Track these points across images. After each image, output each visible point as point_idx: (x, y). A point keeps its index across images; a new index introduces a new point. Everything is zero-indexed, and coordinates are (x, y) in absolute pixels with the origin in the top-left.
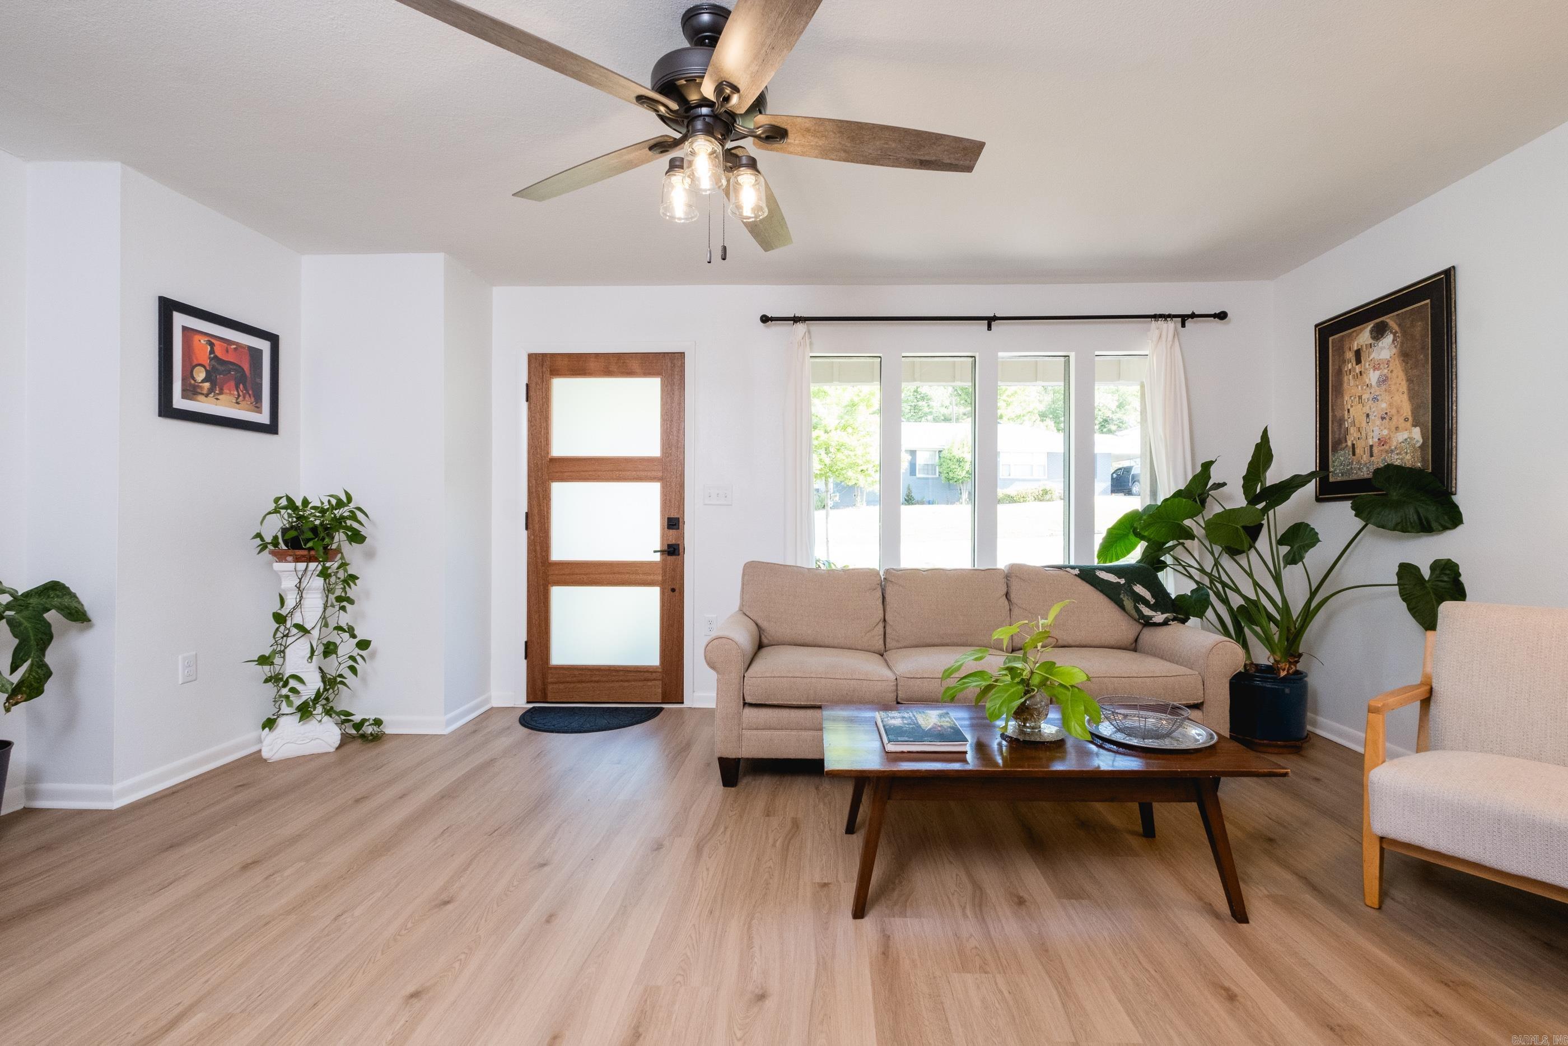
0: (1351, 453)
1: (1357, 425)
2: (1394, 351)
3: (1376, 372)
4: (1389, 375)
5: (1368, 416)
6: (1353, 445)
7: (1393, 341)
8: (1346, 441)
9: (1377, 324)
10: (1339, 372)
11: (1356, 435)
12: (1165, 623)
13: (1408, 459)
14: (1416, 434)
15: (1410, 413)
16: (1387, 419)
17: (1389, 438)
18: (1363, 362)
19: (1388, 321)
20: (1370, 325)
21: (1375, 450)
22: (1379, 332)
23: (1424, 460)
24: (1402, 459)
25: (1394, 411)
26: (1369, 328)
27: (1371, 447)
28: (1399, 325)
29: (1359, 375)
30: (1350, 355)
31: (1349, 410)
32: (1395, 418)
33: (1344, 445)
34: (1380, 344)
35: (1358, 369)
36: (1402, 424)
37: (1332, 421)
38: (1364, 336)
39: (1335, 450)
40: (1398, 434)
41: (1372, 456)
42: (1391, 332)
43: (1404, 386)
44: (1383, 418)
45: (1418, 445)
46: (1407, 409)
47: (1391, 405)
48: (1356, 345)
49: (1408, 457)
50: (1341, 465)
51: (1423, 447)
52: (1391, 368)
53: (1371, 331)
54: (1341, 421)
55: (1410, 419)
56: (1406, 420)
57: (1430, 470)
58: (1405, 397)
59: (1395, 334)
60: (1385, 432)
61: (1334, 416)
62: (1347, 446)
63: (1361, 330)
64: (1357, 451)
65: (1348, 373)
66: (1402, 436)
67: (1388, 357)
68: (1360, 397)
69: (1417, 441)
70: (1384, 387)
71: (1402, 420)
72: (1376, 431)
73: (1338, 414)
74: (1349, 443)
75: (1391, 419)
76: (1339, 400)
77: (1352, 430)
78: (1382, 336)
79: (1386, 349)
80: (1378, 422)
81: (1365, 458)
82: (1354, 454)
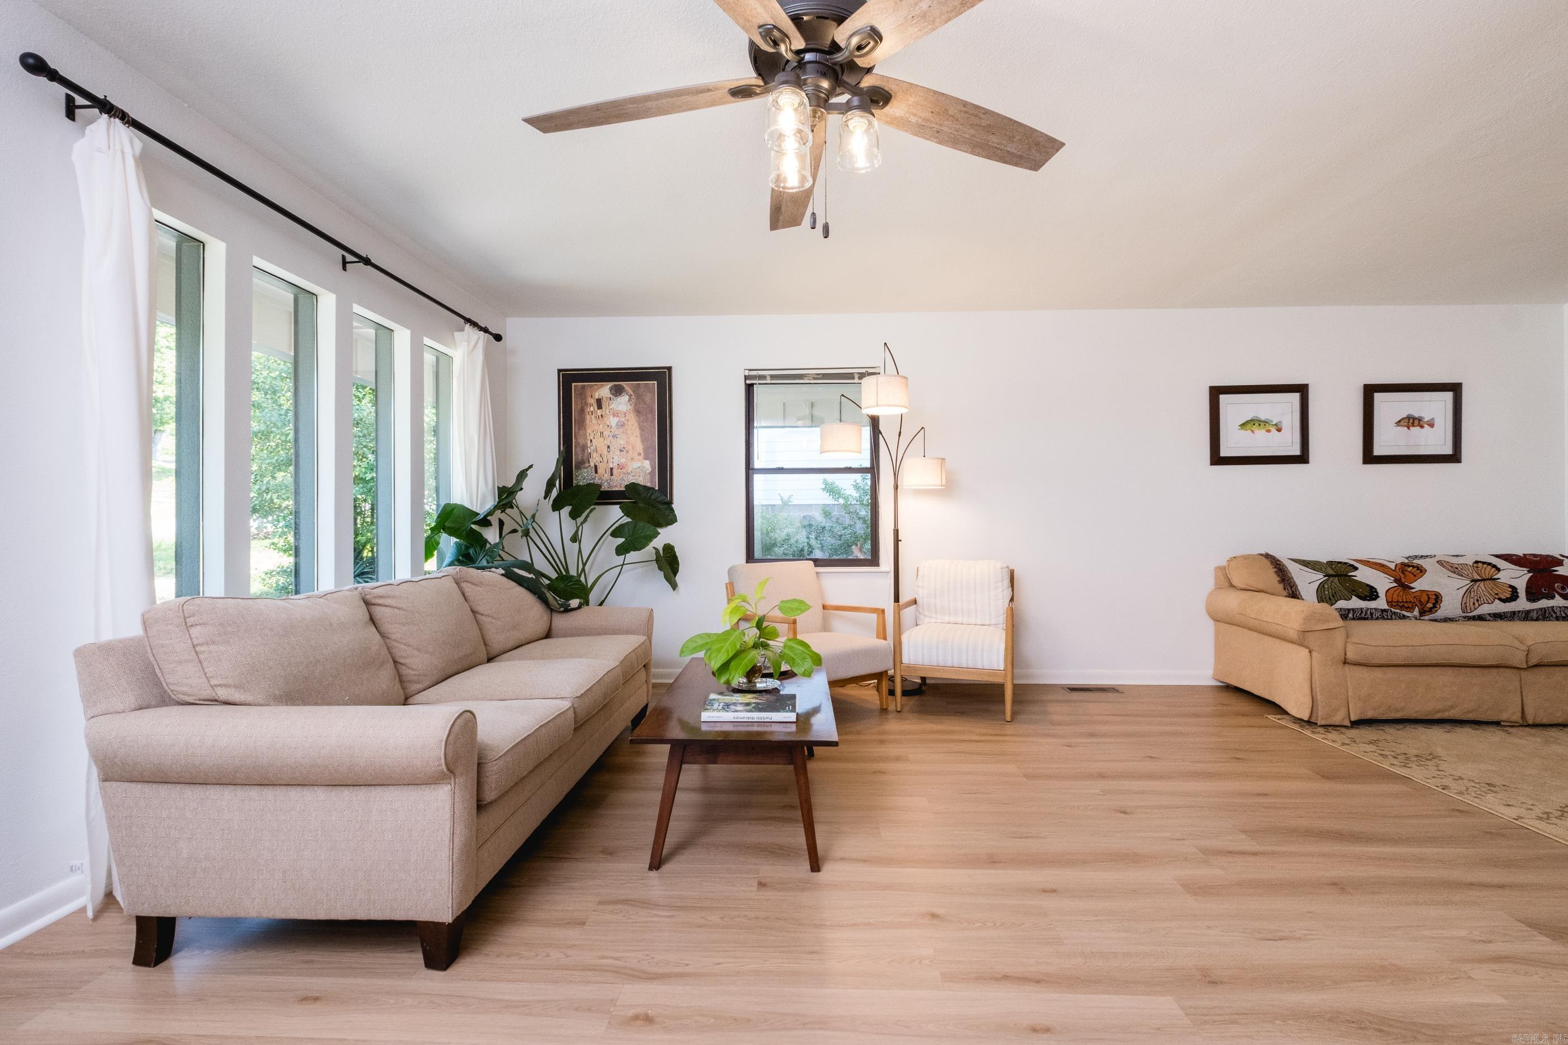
0: (594, 471)
1: (599, 452)
2: (630, 407)
3: (615, 418)
4: (626, 423)
5: (609, 447)
6: (596, 466)
7: (629, 400)
8: (589, 462)
9: (615, 385)
10: (582, 411)
11: (599, 459)
12: (579, 607)
13: (643, 480)
14: (647, 464)
15: (642, 450)
16: (625, 452)
17: (626, 465)
18: (604, 409)
19: (625, 386)
20: (611, 384)
21: (615, 471)
22: (618, 391)
23: (652, 481)
24: (636, 480)
25: (630, 447)
26: (609, 386)
27: (612, 469)
28: (634, 391)
29: (600, 417)
30: (592, 401)
31: (591, 441)
32: (630, 452)
33: (587, 465)
34: (618, 399)
35: (599, 412)
36: (636, 457)
37: (575, 446)
38: (604, 390)
39: (578, 467)
40: (633, 463)
41: (612, 475)
42: (627, 394)
43: (637, 432)
44: (621, 451)
45: (648, 472)
46: (639, 447)
47: (627, 442)
48: (597, 394)
49: (641, 478)
50: (584, 479)
51: (652, 473)
52: (627, 418)
53: (611, 389)
54: (584, 448)
55: (642, 454)
56: (639, 454)
57: (657, 489)
58: (639, 440)
59: (630, 396)
60: (623, 460)
61: (577, 443)
62: (590, 466)
63: (602, 386)
64: (599, 471)
65: (590, 413)
66: (636, 465)
67: (625, 410)
68: (602, 433)
69: (648, 469)
70: (622, 430)
71: (636, 454)
72: (616, 459)
73: (581, 441)
74: (592, 464)
75: (627, 452)
76: (581, 432)
77: (594, 455)
78: (620, 395)
79: (623, 404)
80: (618, 452)
81: (607, 476)
82: (596, 472)
